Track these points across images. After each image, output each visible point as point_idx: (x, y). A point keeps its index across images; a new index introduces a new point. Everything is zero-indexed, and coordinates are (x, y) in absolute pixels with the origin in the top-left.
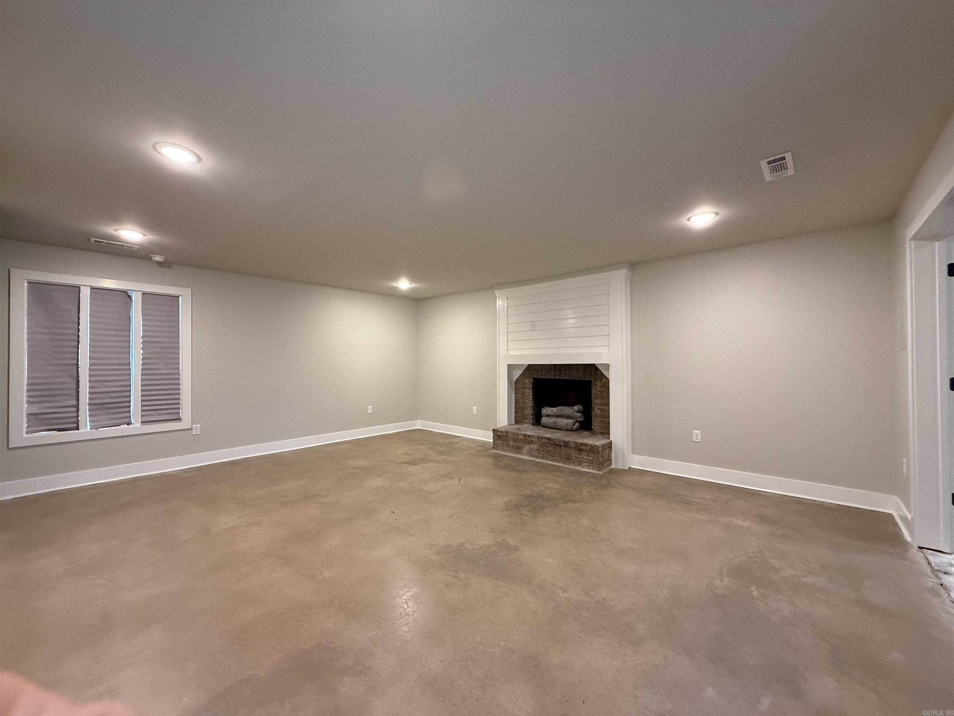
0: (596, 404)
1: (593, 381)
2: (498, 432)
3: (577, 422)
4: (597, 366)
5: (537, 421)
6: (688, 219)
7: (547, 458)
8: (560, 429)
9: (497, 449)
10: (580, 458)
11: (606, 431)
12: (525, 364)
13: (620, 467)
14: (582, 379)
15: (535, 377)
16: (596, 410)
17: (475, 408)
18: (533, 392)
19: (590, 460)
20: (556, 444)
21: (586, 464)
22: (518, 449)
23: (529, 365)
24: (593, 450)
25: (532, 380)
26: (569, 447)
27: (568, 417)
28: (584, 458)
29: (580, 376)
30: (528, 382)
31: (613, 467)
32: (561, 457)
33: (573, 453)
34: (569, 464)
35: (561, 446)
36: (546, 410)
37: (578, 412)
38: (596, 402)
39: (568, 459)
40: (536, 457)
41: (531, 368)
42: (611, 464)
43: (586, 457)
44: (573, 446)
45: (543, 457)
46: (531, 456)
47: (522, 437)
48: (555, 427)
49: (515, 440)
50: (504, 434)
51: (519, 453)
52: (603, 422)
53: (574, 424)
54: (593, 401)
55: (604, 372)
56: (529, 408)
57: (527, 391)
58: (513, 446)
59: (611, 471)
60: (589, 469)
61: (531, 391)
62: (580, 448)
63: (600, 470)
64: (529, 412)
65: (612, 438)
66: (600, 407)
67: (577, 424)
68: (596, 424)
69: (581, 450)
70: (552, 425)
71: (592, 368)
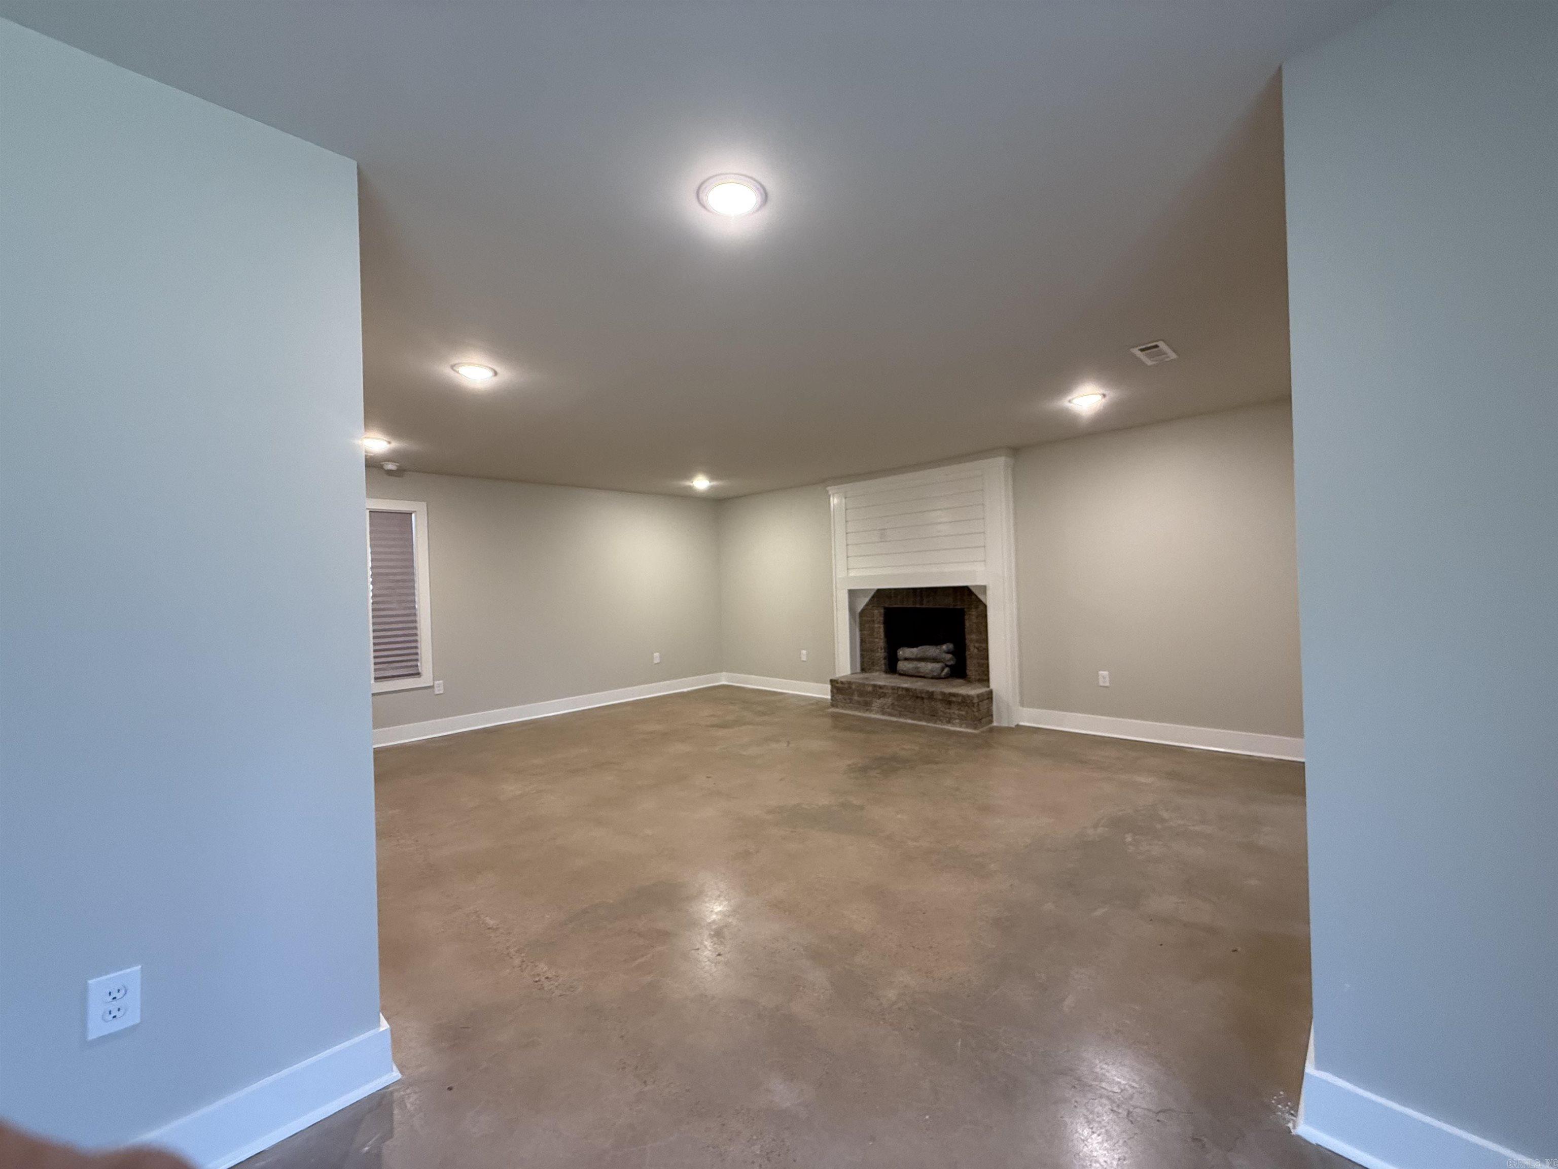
0: (972, 641)
1: (965, 610)
2: (837, 683)
3: (947, 666)
4: (973, 590)
5: (892, 667)
6: (1070, 401)
7: (905, 716)
8: (924, 677)
9: (837, 707)
10: (949, 713)
11: (984, 678)
12: (873, 589)
13: (1005, 724)
14: (951, 607)
15: (887, 606)
16: (972, 649)
17: (804, 652)
18: (884, 627)
19: (963, 715)
20: (917, 696)
21: (957, 721)
22: (867, 706)
23: (879, 590)
24: (965, 701)
25: (882, 611)
26: (935, 700)
27: (935, 660)
28: (954, 713)
29: (948, 602)
30: (878, 614)
31: (995, 724)
32: (924, 713)
33: (940, 706)
34: (935, 723)
35: (923, 698)
36: (904, 652)
37: (948, 652)
38: (971, 638)
39: (933, 716)
40: (890, 715)
41: (881, 595)
42: (991, 721)
43: (957, 712)
44: (940, 697)
45: (900, 715)
46: (883, 714)
47: (870, 689)
48: (917, 674)
49: (862, 694)
50: (846, 686)
51: (867, 710)
52: (980, 665)
53: (943, 669)
54: (967, 636)
55: (981, 597)
56: (879, 650)
57: (877, 625)
58: (859, 702)
59: (992, 730)
60: (961, 727)
61: (882, 626)
62: (948, 700)
63: (975, 728)
64: (881, 654)
65: (994, 685)
66: (977, 645)
67: (946, 670)
68: (972, 668)
69: (950, 703)
70: (911, 672)
71: (965, 592)
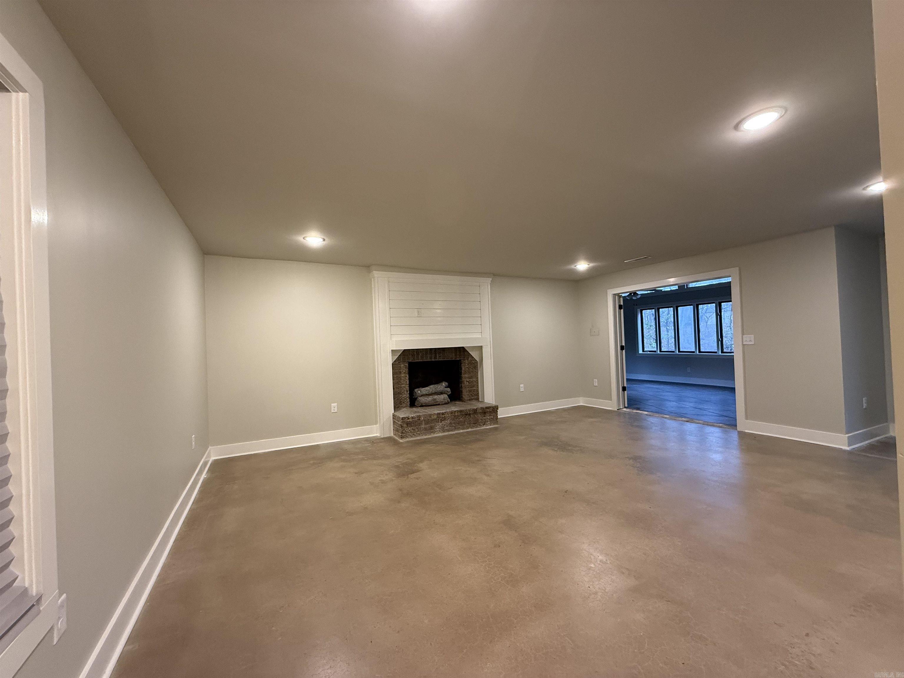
0: (465, 378)
1: (462, 361)
2: (408, 419)
3: (448, 395)
4: (466, 348)
7: (458, 429)
9: (407, 437)
12: (402, 350)
14: (454, 359)
15: (410, 361)
16: (465, 383)
18: (409, 376)
19: (492, 418)
22: (431, 429)
23: (404, 350)
25: (407, 365)
28: (487, 418)
29: (452, 357)
30: (404, 367)
32: (470, 424)
33: (480, 417)
36: (418, 391)
39: (476, 423)
40: (449, 431)
41: (406, 353)
43: (488, 417)
45: (456, 429)
46: (444, 432)
47: (435, 417)
48: (435, 404)
49: (427, 422)
50: (416, 419)
51: (432, 432)
54: (463, 376)
56: (405, 392)
57: (403, 375)
58: (425, 429)
61: (407, 375)
63: (497, 424)
64: (406, 395)
66: (468, 380)
68: (465, 394)
69: (485, 413)
70: (433, 403)
71: (461, 351)
